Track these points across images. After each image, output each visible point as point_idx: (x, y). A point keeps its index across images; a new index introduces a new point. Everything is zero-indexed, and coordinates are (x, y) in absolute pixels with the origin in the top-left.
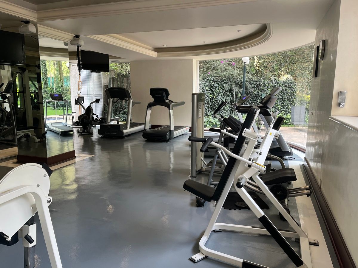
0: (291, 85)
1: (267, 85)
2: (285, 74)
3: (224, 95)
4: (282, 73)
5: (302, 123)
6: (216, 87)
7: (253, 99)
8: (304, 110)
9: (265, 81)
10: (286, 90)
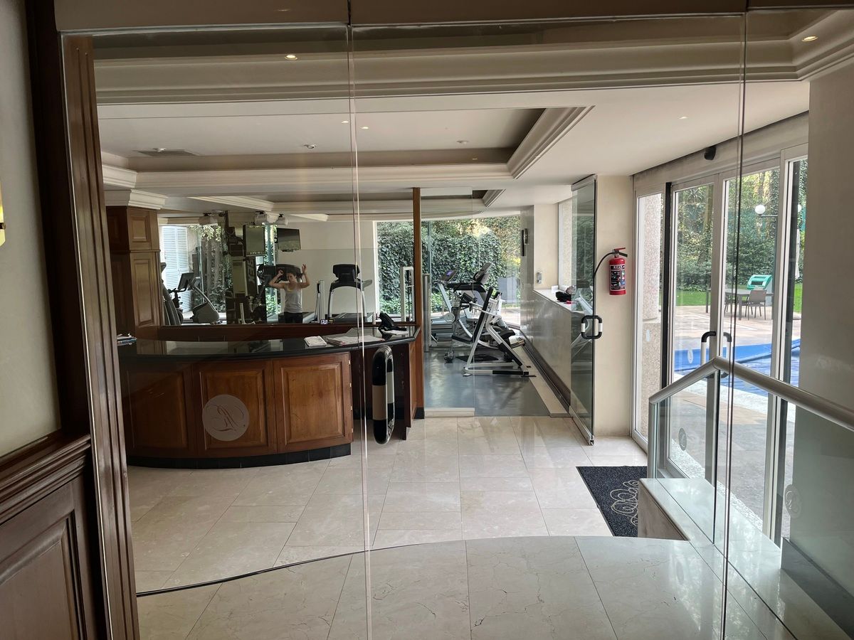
0: (494, 244)
1: (459, 245)
2: (481, 225)
3: (397, 263)
4: (477, 223)
5: (515, 301)
6: (386, 253)
7: (439, 268)
8: (515, 283)
9: (456, 240)
10: (487, 253)
